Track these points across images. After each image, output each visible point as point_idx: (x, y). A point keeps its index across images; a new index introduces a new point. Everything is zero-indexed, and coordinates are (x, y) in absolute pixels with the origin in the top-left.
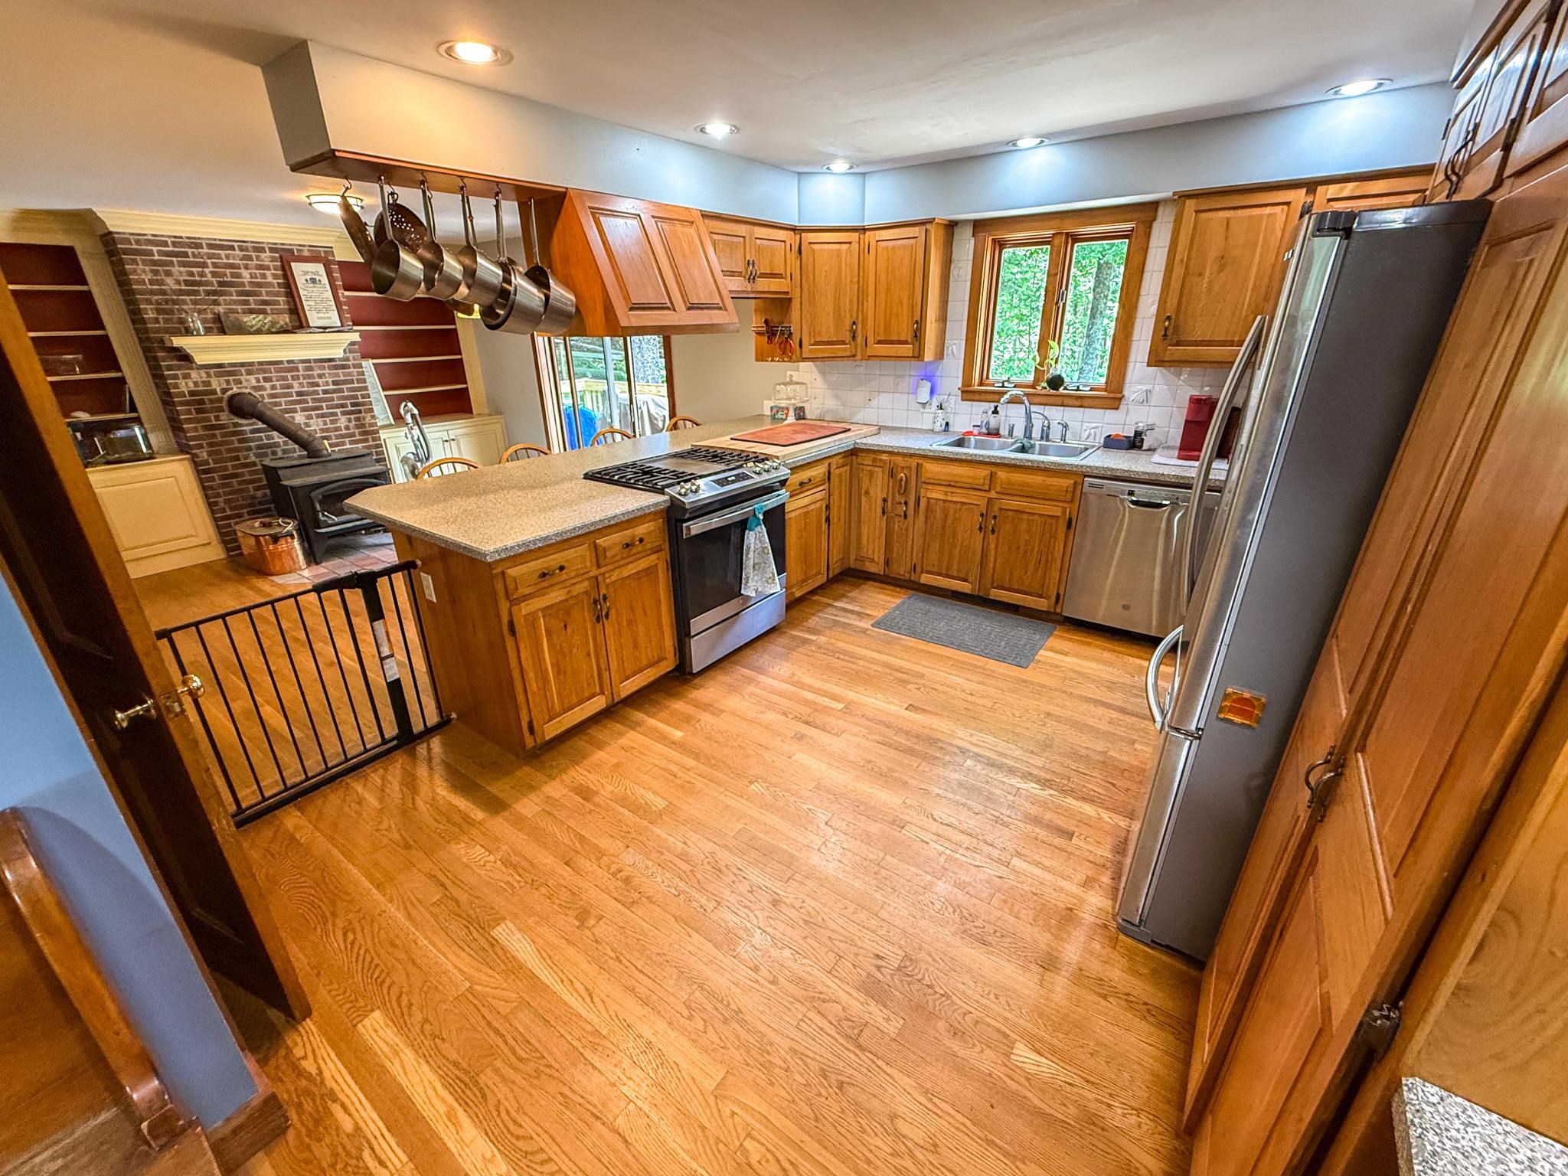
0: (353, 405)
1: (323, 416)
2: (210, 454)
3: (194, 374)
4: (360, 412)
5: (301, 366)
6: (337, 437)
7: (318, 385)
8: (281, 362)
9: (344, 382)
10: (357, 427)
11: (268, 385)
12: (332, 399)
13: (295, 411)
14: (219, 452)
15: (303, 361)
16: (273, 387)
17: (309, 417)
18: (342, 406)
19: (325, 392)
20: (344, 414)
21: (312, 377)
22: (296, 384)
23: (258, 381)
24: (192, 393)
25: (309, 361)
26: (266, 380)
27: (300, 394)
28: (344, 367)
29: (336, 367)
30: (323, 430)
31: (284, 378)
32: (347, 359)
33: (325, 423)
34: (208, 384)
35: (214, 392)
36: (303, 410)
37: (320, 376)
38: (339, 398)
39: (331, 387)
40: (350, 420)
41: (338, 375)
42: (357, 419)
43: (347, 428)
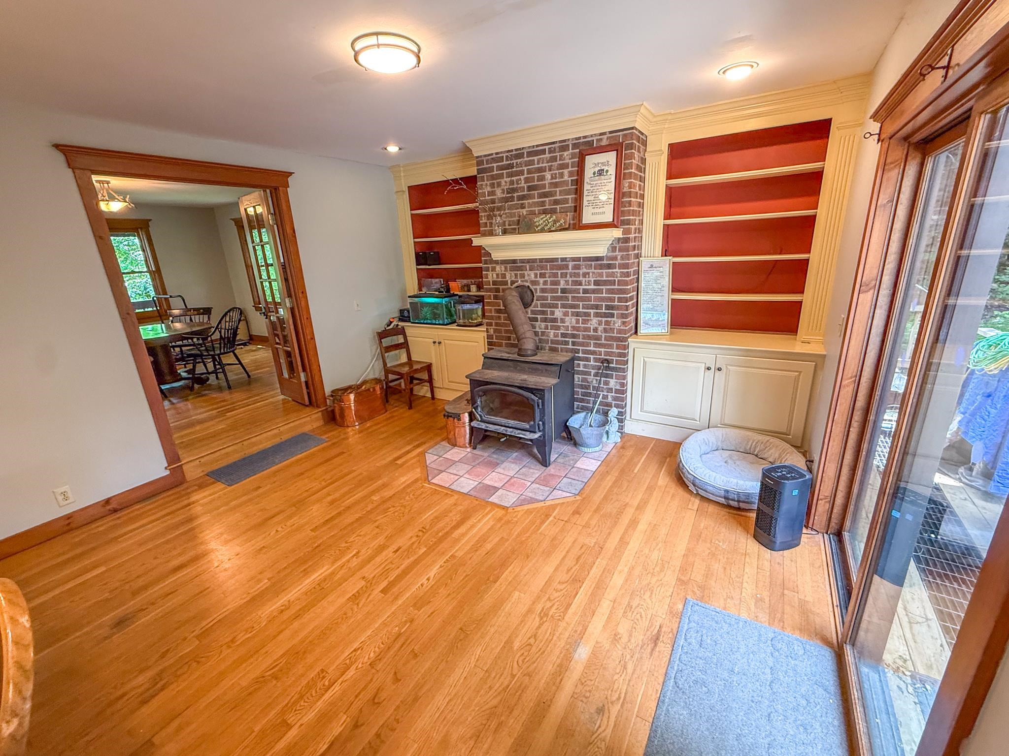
0: (608, 307)
1: (577, 314)
2: (495, 331)
3: (498, 268)
4: (612, 315)
5: (571, 264)
6: (584, 337)
7: (580, 284)
8: (556, 260)
9: (605, 283)
10: (605, 330)
11: (542, 280)
12: (589, 299)
13: (556, 306)
14: (499, 331)
15: (574, 259)
16: (545, 283)
17: (566, 314)
18: (597, 307)
19: (586, 291)
20: (597, 315)
21: (578, 275)
22: (562, 282)
23: (536, 276)
24: (495, 283)
25: (578, 259)
26: (542, 275)
27: (564, 291)
28: (609, 266)
29: (601, 267)
30: (574, 328)
31: (555, 275)
32: (615, 258)
33: (577, 322)
34: (504, 276)
35: (506, 283)
36: (563, 306)
37: (585, 275)
38: (596, 299)
39: (592, 287)
40: (600, 323)
41: (601, 275)
42: (607, 323)
43: (596, 330)
